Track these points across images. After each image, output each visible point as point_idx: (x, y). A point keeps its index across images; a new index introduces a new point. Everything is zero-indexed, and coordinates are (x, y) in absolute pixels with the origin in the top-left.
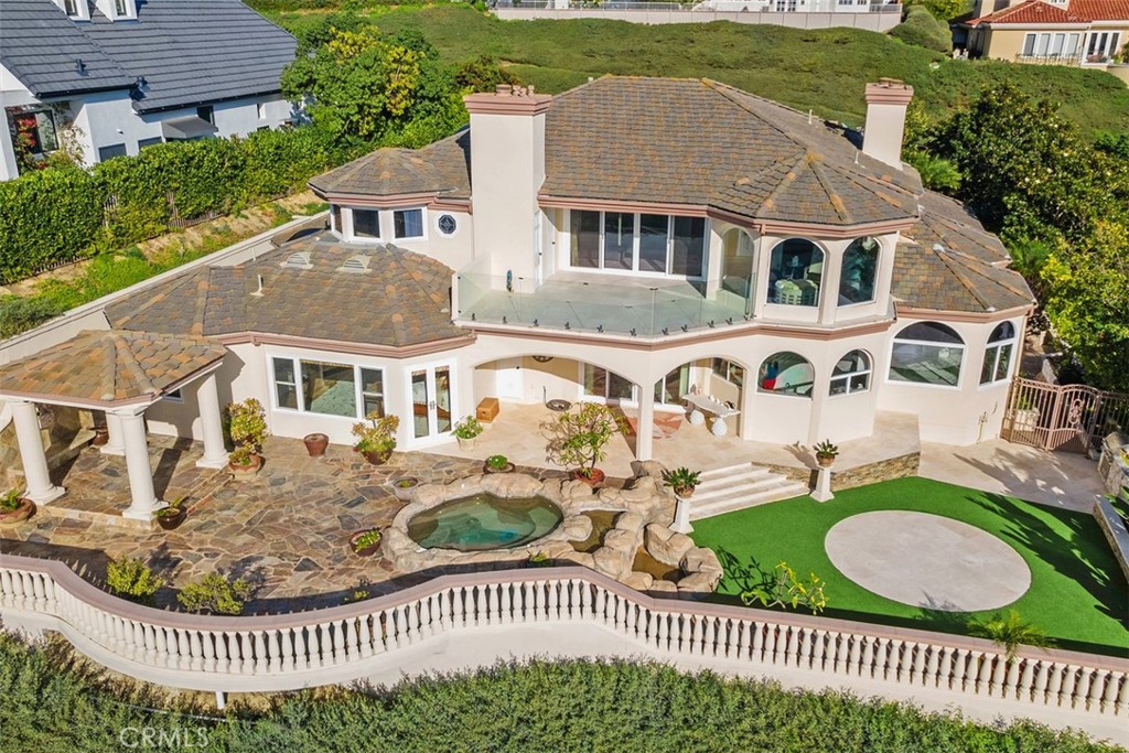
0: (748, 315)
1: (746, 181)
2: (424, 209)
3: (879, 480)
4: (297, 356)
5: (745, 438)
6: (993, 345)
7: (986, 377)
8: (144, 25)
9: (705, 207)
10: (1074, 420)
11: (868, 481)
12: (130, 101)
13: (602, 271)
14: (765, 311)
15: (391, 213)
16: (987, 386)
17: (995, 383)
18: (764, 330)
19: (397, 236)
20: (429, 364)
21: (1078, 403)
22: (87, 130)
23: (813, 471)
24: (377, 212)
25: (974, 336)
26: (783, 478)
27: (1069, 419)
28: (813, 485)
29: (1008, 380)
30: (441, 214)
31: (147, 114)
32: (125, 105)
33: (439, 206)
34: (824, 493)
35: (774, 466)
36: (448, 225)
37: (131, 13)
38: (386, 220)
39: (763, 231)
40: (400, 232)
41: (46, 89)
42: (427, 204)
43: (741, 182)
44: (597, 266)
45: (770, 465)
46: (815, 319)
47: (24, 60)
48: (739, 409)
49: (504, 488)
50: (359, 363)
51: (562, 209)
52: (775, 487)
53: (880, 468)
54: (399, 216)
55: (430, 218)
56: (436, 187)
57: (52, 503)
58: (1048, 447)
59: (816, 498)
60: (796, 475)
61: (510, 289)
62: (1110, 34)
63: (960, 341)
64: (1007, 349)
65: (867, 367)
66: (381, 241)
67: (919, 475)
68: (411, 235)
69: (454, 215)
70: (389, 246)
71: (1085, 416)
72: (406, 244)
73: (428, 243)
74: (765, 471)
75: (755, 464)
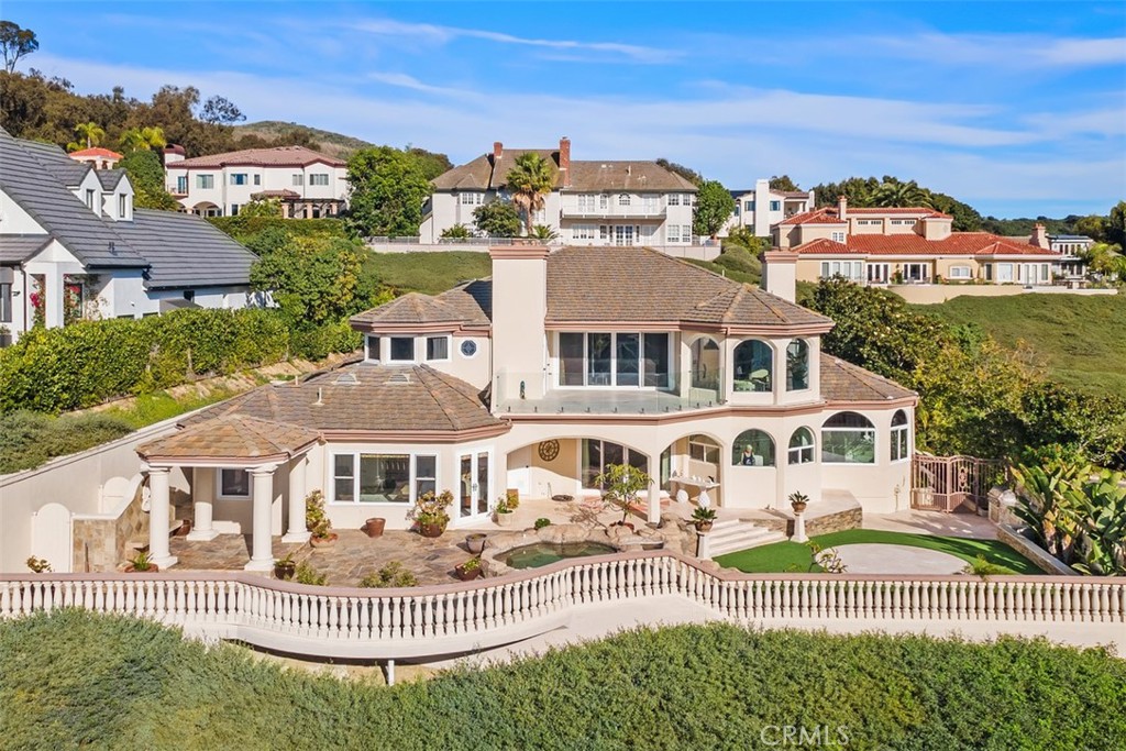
0: (720, 401)
1: (704, 304)
2: (450, 337)
3: (837, 531)
4: (357, 451)
5: (726, 506)
6: (894, 428)
7: (894, 457)
8: (138, 226)
9: (678, 323)
10: (963, 484)
11: (829, 530)
12: (142, 279)
13: (587, 388)
14: (734, 398)
15: (424, 340)
16: (895, 462)
17: (900, 461)
18: (735, 411)
19: (428, 359)
20: (473, 450)
21: (963, 471)
22: (111, 299)
23: (789, 521)
24: (411, 340)
25: (881, 419)
26: (765, 530)
27: (959, 484)
28: (790, 533)
29: (909, 459)
30: (463, 340)
31: (153, 291)
32: (137, 283)
33: (463, 331)
34: (801, 536)
35: (757, 521)
36: (469, 349)
37: (129, 216)
38: (420, 345)
39: (729, 333)
40: (430, 356)
41: (93, 262)
42: (452, 332)
43: (700, 305)
44: (582, 384)
45: (754, 520)
46: (772, 402)
47: (74, 240)
48: (719, 481)
49: (559, 535)
50: (414, 451)
51: (552, 331)
52: (762, 535)
53: (836, 519)
54: (430, 342)
55: (454, 344)
56: (462, 317)
57: (173, 567)
58: (948, 510)
59: (796, 541)
60: (776, 526)
61: (523, 397)
62: (882, 265)
63: (871, 425)
64: (904, 433)
65: (810, 442)
66: (415, 362)
67: (863, 528)
68: (438, 358)
69: (475, 340)
70: (422, 366)
71: (970, 478)
72: (435, 364)
73: (453, 365)
74: (751, 525)
75: (741, 520)
